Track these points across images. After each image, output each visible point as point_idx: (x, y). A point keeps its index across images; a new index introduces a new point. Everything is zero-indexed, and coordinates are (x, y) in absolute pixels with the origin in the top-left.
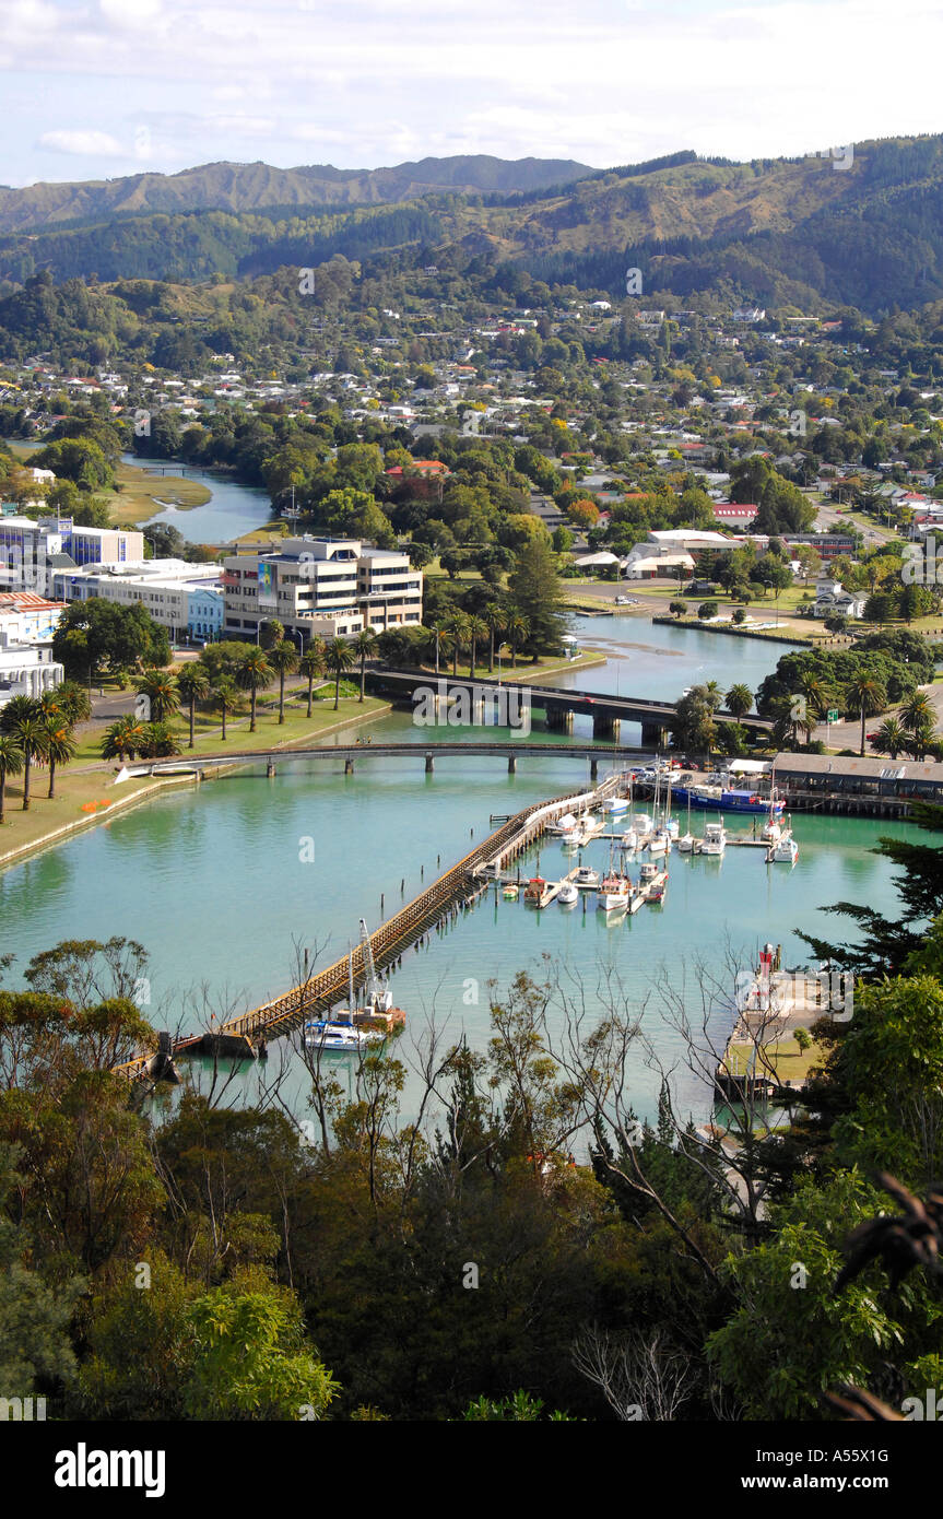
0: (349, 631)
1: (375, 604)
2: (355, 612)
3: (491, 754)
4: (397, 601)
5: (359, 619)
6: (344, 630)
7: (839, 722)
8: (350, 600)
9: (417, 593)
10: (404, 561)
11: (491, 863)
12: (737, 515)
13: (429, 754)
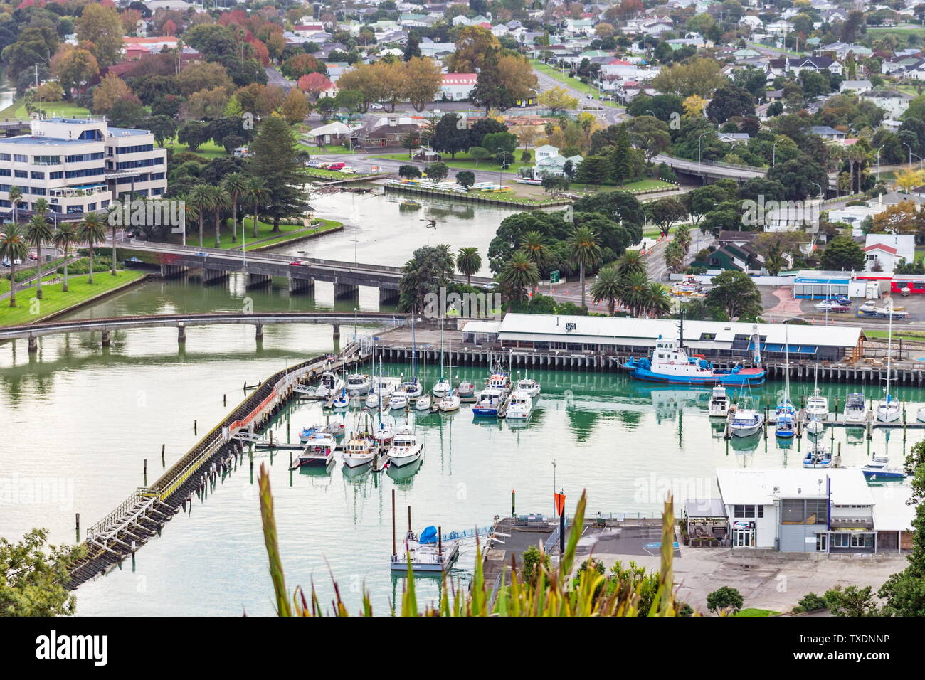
0: (99, 207)
1: (122, 181)
2: (104, 189)
3: (238, 322)
4: (143, 178)
5: (108, 195)
6: (93, 206)
7: (561, 281)
8: (101, 178)
9: (162, 168)
10: (147, 138)
11: (245, 427)
12: (459, 83)
13: (181, 324)
